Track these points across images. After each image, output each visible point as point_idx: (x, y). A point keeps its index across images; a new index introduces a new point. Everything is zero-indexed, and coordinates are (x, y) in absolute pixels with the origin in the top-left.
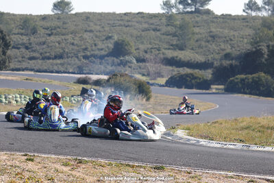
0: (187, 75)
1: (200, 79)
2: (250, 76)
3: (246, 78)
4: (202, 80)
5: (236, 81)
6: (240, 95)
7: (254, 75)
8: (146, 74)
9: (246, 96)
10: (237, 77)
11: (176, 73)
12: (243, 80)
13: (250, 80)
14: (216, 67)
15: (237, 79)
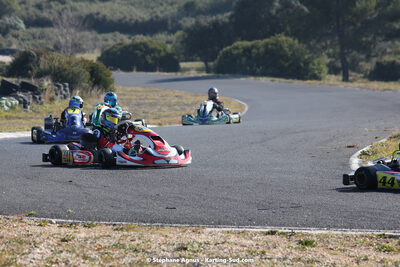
0: (135, 46)
1: (159, 52)
2: (261, 43)
3: (253, 47)
4: (163, 54)
5: (236, 52)
6: (252, 78)
7: (267, 40)
8: (51, 47)
9: (263, 80)
10: (235, 44)
11: (111, 43)
12: (247, 50)
13: (262, 50)
14: (187, 30)
15: (237, 48)
